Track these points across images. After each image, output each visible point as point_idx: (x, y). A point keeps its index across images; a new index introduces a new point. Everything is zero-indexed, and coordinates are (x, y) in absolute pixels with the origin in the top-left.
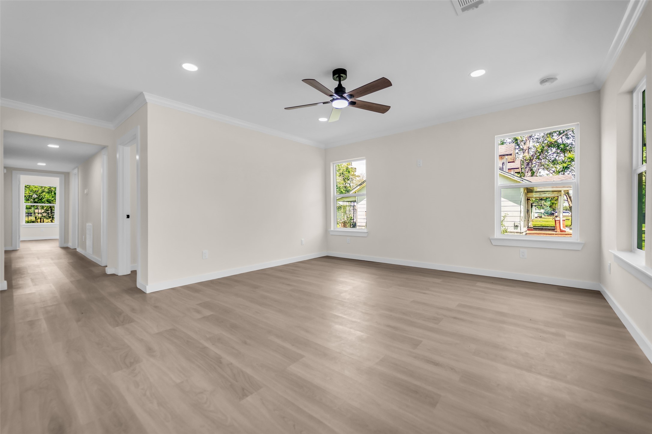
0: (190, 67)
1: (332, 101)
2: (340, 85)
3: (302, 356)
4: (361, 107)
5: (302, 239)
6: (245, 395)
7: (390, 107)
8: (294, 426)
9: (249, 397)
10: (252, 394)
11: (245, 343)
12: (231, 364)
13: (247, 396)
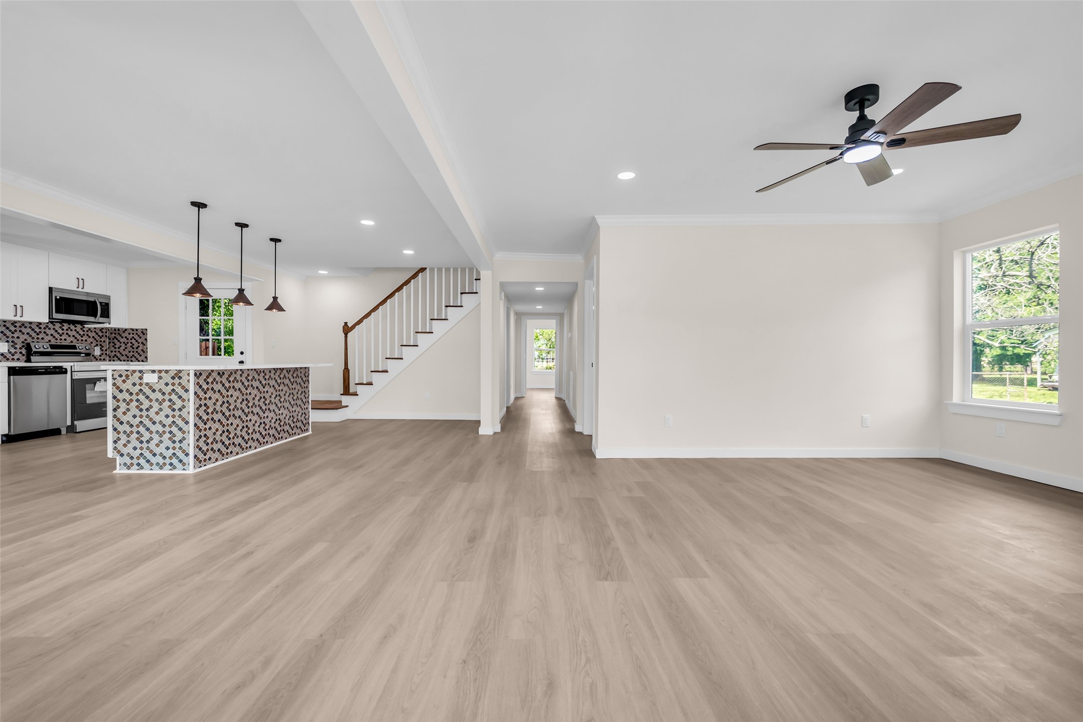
0: (626, 176)
1: (842, 154)
2: (862, 117)
3: (706, 576)
4: (924, 141)
5: (863, 415)
6: (606, 579)
7: (1019, 115)
8: (626, 625)
9: (607, 582)
10: (612, 581)
11: (650, 536)
12: (618, 549)
13: (607, 580)
